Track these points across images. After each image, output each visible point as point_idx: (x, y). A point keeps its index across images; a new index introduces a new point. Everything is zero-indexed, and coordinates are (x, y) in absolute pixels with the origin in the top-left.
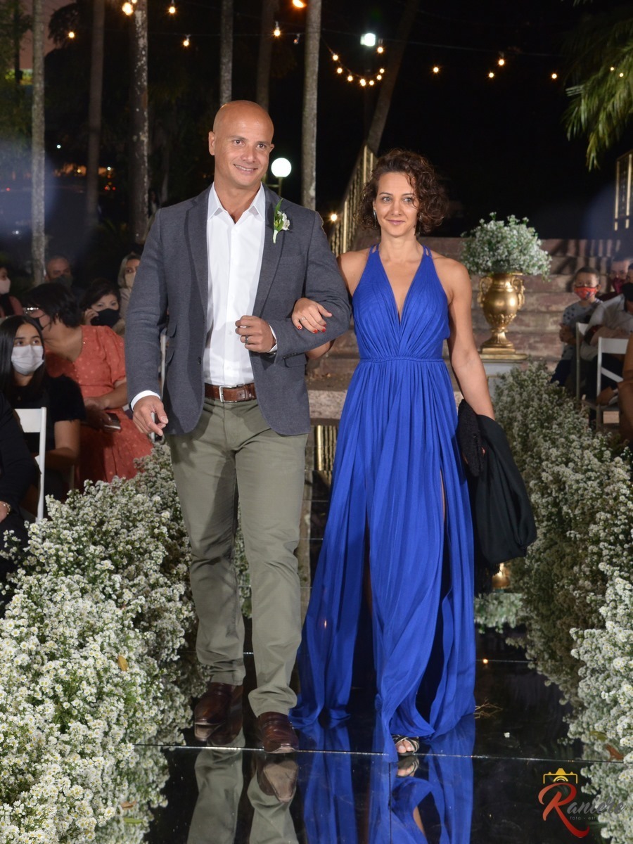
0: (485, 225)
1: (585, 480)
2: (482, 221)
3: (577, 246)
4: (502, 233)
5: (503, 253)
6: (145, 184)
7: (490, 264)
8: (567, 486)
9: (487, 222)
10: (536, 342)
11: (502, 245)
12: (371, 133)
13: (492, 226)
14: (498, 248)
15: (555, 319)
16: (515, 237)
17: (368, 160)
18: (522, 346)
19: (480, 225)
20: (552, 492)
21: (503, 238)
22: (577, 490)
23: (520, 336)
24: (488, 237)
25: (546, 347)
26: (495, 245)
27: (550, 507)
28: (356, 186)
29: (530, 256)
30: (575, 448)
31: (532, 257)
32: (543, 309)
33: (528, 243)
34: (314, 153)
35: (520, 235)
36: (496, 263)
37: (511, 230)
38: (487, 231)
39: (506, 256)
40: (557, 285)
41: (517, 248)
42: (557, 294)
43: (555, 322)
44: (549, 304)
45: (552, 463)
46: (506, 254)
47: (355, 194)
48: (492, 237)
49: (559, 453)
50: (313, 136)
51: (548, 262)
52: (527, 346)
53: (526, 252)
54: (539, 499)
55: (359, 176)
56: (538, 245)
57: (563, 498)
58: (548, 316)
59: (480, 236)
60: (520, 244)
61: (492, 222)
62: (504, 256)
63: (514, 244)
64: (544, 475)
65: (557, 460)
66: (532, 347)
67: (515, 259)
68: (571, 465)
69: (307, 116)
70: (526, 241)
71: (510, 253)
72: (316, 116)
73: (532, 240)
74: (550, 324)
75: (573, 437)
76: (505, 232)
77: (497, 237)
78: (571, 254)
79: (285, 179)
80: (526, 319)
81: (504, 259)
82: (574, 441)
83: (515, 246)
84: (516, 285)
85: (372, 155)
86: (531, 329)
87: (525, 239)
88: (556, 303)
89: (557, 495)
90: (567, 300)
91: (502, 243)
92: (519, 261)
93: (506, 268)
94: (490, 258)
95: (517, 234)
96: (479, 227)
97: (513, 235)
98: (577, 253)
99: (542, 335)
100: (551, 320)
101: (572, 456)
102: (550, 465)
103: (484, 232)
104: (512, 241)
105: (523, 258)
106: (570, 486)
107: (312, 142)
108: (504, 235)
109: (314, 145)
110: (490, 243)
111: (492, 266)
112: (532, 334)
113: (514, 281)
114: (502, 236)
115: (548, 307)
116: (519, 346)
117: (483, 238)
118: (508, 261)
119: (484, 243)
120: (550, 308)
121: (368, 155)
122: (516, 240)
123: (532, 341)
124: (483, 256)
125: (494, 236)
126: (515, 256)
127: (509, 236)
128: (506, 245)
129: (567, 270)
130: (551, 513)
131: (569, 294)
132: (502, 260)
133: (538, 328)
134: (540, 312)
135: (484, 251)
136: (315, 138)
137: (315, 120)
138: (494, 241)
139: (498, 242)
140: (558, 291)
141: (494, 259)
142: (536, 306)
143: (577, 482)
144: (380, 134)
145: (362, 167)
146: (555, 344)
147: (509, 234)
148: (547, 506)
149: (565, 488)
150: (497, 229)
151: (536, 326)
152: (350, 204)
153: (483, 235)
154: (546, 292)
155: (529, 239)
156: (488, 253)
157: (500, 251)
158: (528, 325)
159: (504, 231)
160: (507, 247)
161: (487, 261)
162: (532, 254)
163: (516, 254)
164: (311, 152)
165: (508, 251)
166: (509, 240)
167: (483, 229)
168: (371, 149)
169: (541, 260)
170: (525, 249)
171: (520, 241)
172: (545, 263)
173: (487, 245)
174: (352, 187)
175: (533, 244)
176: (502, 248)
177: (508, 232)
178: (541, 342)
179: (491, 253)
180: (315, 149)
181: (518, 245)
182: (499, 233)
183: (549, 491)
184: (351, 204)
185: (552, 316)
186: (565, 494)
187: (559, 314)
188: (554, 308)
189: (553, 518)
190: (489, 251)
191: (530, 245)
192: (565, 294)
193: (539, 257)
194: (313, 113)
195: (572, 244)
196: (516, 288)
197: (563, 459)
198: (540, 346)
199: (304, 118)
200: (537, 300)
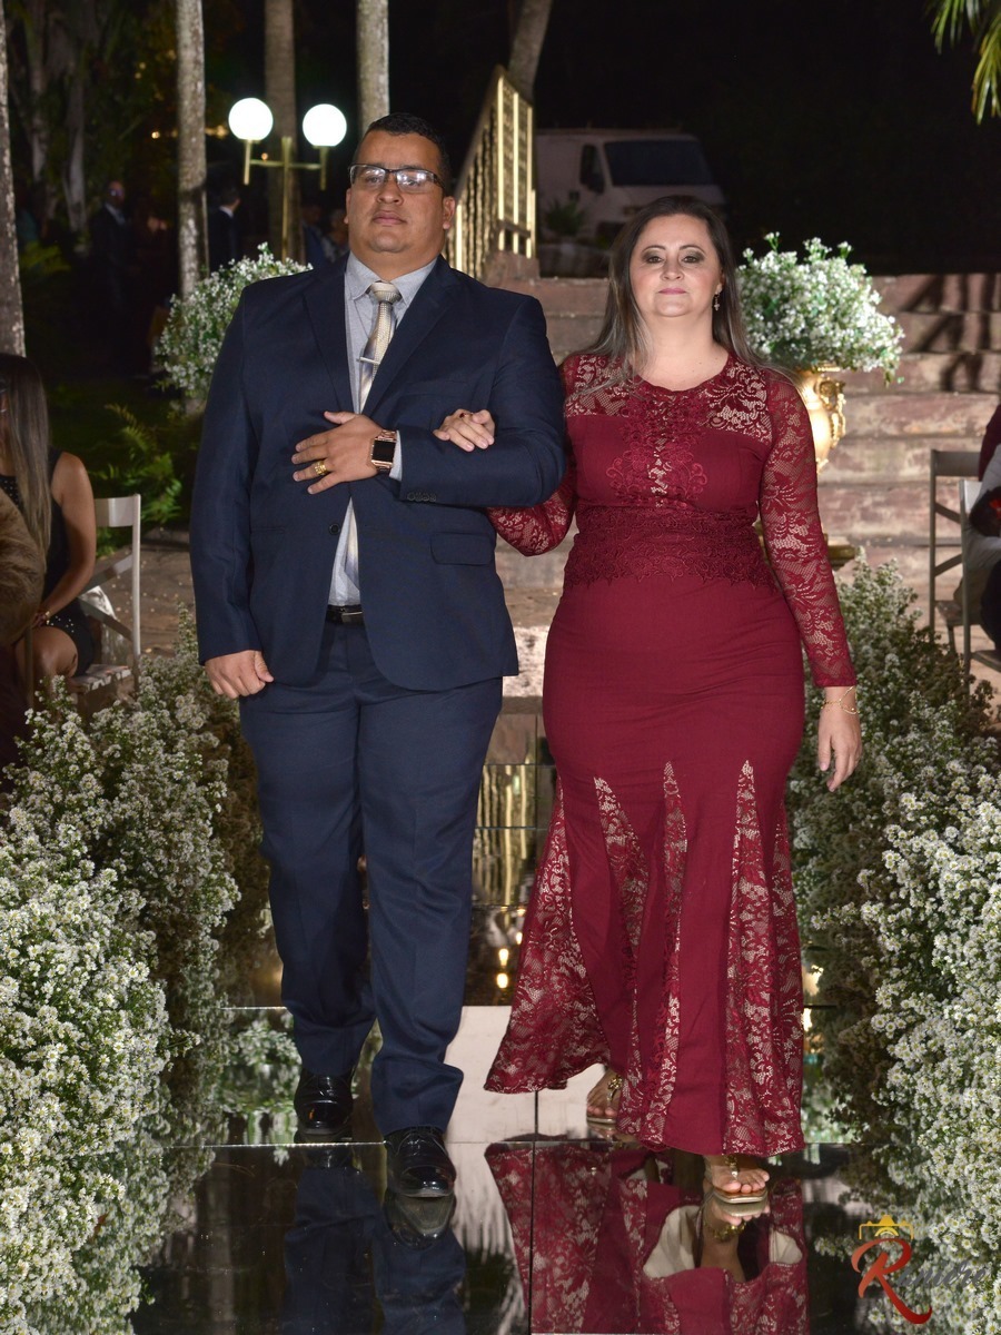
0: (756, 263)
1: (982, 869)
2: (748, 253)
3: (964, 289)
4: (792, 279)
5: (796, 323)
6: (7, 171)
7: (766, 349)
8: (941, 886)
9: (759, 254)
10: (877, 504)
11: (792, 307)
12: (517, 45)
13: (771, 263)
14: (784, 314)
15: (918, 451)
16: (821, 287)
17: (508, 110)
18: (847, 514)
19: (745, 261)
20: (908, 895)
21: (797, 290)
22: (965, 894)
23: (842, 492)
24: (762, 289)
25: (899, 515)
26: (778, 306)
27: (904, 932)
28: (480, 170)
29: (855, 328)
30: (958, 791)
31: (860, 330)
32: (892, 430)
33: (850, 300)
34: (386, 99)
35: (833, 283)
36: (780, 346)
37: (812, 272)
38: (761, 275)
39: (803, 331)
40: (921, 377)
41: (827, 312)
42: (920, 395)
43: (918, 460)
44: (903, 419)
45: (907, 826)
46: (803, 326)
47: (480, 187)
48: (770, 287)
49: (922, 804)
50: (382, 58)
51: (896, 341)
52: (858, 514)
53: (846, 320)
54: (880, 913)
55: (488, 145)
56: (873, 304)
57: (935, 911)
58: (902, 446)
59: (745, 288)
60: (833, 302)
61: (771, 255)
62: (797, 331)
63: (820, 304)
64: (889, 855)
65: (918, 820)
66: (868, 516)
67: (823, 338)
68: (950, 831)
69: (366, 12)
70: (845, 295)
71: (810, 324)
72: (386, 14)
73: (859, 292)
74: (906, 464)
75: (954, 765)
76: (800, 277)
77: (783, 288)
78: (950, 306)
79: (332, 151)
80: (856, 453)
81: (798, 337)
82: (955, 775)
83: (823, 308)
84: (826, 393)
85: (516, 97)
86: (865, 475)
87: (843, 291)
88: (920, 416)
89: (920, 904)
90: (943, 409)
91: (795, 302)
92: (832, 342)
93: (802, 356)
94: (766, 336)
95: (826, 282)
96: (743, 267)
97: (818, 283)
98: (964, 304)
99: (890, 489)
100: (910, 455)
101: (952, 809)
102: (902, 833)
103: (754, 276)
104: (815, 297)
105: (840, 334)
106: (951, 887)
107: (382, 73)
108: (797, 285)
109: (384, 79)
110: (766, 302)
111: (772, 354)
112: (867, 486)
113: (822, 384)
114: (792, 287)
115: (901, 425)
116: (841, 514)
117: (751, 291)
118: (807, 341)
119: (754, 303)
120: (907, 429)
121: (508, 97)
122: (824, 294)
123: (868, 502)
124: (751, 332)
125: (776, 286)
126: (822, 330)
127: (809, 286)
128: (802, 305)
129: (942, 343)
130: (908, 947)
131: (947, 395)
132: (793, 340)
133: (883, 472)
134: (884, 438)
135: (754, 320)
136: (386, 64)
137: (385, 21)
138: (775, 299)
139: (785, 300)
140: (923, 389)
141: (775, 338)
142: (875, 425)
143: (966, 875)
144: (536, 48)
145: (493, 127)
146: (918, 507)
147: (809, 280)
148: (898, 931)
149: (937, 888)
150: (781, 269)
151: (877, 469)
152: (468, 209)
153: (750, 285)
154: (897, 394)
155: (853, 291)
156: (762, 325)
157: (789, 321)
158: (859, 468)
159: (797, 275)
160: (805, 311)
161: (761, 343)
162: (859, 324)
163: (824, 325)
164: (377, 95)
165: (806, 319)
166: (808, 295)
167: (750, 270)
168: (513, 84)
169: (881, 338)
170: (844, 315)
171: (834, 296)
172: (888, 343)
173: (759, 307)
174: (471, 172)
175: (861, 302)
176: (793, 312)
177: (805, 277)
178: (888, 503)
179: (770, 325)
180: (387, 89)
181: (829, 305)
182: (786, 278)
183: (902, 896)
184: (472, 211)
185: (912, 447)
186: (939, 902)
187: (925, 441)
188: (914, 427)
189: (913, 956)
190: (765, 321)
191: (856, 304)
192: (939, 396)
193: (875, 330)
194: (380, 7)
195: (952, 284)
196: (827, 400)
197: (933, 817)
198: (885, 512)
199: (360, 19)
200: (878, 411)
